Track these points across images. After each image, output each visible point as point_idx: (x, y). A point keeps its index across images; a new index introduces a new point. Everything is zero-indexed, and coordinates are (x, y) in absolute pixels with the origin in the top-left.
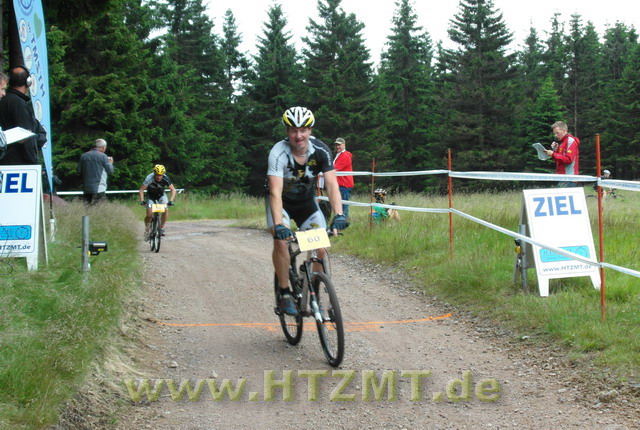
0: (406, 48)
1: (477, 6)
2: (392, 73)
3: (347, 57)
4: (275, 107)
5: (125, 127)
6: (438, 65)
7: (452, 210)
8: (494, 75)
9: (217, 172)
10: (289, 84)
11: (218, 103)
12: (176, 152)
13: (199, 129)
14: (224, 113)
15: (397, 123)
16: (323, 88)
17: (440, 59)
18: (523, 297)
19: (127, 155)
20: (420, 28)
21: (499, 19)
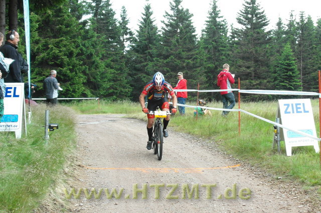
0: (215, 27)
1: (251, 5)
2: (207, 40)
3: (184, 31)
4: (146, 56)
5: (69, 65)
6: (231, 36)
7: (240, 110)
8: (260, 41)
9: (116, 89)
10: (154, 45)
11: (117, 54)
12: (95, 78)
13: (107, 67)
14: (120, 59)
15: (209, 65)
16: (172, 47)
17: (232, 33)
18: (279, 156)
19: (69, 80)
20: (222, 17)
21: (262, 13)
